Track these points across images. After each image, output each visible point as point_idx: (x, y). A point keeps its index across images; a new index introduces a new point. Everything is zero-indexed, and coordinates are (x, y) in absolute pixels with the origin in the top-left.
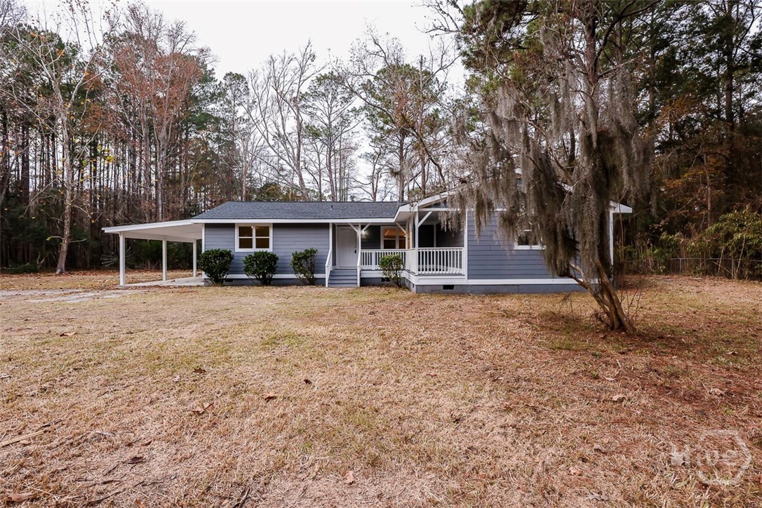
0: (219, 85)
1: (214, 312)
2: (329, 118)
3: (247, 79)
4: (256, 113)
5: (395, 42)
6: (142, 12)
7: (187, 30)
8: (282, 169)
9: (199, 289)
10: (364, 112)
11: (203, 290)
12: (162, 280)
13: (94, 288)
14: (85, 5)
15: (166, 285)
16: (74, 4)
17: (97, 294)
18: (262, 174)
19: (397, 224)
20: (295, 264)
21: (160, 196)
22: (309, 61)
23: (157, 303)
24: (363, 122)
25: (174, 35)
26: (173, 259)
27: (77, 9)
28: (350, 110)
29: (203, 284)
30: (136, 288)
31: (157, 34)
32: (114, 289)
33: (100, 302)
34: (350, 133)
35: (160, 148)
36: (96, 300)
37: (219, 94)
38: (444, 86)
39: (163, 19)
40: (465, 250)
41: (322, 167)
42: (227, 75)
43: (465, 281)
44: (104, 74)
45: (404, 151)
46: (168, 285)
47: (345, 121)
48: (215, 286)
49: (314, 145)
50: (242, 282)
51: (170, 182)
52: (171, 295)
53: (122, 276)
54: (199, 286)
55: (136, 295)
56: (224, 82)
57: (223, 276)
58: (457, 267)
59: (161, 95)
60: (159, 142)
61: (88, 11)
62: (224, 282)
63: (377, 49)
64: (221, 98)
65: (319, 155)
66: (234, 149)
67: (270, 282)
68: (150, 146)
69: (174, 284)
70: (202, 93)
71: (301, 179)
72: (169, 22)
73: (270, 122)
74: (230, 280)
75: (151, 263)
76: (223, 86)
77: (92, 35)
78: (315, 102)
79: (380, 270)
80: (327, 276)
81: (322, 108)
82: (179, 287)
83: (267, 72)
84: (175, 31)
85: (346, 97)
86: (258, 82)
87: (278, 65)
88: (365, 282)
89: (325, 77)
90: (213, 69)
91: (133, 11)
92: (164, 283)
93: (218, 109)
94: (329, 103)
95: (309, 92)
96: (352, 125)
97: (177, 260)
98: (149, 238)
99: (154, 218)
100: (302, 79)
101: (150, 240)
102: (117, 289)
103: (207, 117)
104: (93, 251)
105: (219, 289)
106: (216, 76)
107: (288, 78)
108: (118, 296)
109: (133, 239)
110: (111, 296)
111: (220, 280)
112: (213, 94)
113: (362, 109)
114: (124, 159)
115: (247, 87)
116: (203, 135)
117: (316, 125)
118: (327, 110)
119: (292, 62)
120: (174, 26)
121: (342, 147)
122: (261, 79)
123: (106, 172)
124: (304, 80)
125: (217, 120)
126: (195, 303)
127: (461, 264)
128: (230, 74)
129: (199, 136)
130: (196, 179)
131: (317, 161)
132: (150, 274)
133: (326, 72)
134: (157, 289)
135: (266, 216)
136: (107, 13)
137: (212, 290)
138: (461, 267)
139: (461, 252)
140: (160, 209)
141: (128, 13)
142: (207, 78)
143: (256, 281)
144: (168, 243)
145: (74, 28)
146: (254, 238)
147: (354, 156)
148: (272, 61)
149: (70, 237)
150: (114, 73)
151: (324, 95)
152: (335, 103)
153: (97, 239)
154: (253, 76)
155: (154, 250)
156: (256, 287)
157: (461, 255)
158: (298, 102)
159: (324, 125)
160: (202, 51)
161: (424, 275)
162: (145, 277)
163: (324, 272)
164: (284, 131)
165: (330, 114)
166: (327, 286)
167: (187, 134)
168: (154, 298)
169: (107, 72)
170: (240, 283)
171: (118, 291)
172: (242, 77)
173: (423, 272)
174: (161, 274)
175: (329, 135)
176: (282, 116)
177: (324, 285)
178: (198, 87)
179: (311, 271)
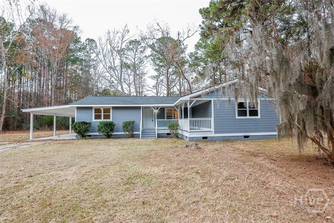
0: (83, 44)
1: (84, 157)
2: (134, 60)
3: (96, 42)
4: (101, 56)
5: (167, 24)
6: (46, 8)
7: (68, 18)
8: (113, 82)
9: (73, 141)
10: (150, 57)
11: (76, 142)
12: (53, 136)
13: (15, 141)
14: (17, 2)
15: (55, 139)
16: (12, 2)
17: (16, 145)
18: (103, 85)
19: (174, 107)
20: (124, 127)
21: (53, 94)
22: (126, 33)
23: (50, 151)
24: (149, 62)
25: (62, 20)
26: (59, 125)
27: (13, 4)
28: (144, 56)
29: (75, 138)
30: (39, 141)
31: (54, 19)
32: (26, 142)
33: (16, 151)
34: (144, 67)
35: (54, 72)
36: (14, 149)
37: (83, 48)
38: (186, 46)
39: (57, 11)
40: (212, 119)
41: (131, 82)
42: (87, 39)
43: (213, 135)
44: (27, 37)
45: (169, 75)
46: (56, 139)
47: (141, 61)
48: (82, 139)
49: (127, 72)
50: (96, 137)
51: (58, 88)
52: (58, 145)
53: (31, 134)
54: (73, 139)
55: (38, 146)
56: (85, 42)
57: (86, 134)
58: (209, 128)
59: (54, 48)
60: (53, 68)
61: (19, 5)
62: (87, 137)
63: (159, 28)
64: (84, 50)
65: (129, 77)
66: (89, 74)
67: (111, 136)
68: (49, 72)
69: (60, 138)
70: (75, 47)
71: (122, 87)
72: (60, 14)
73: (107, 60)
74: (90, 136)
75: (47, 127)
76: (85, 44)
77: (20, 17)
78: (128, 52)
79: (167, 129)
80: (140, 133)
81: (131, 55)
82: (63, 140)
83: (106, 37)
84: (62, 18)
85: (142, 50)
86: (102, 42)
87: (111, 35)
88: (160, 136)
89: (133, 41)
90: (80, 37)
91: (42, 7)
92: (54, 137)
93: (82, 55)
94: (135, 53)
95: (125, 48)
96: (145, 63)
97: (61, 125)
98: (47, 115)
99: (49, 104)
100: (123, 41)
101: (48, 116)
102: (28, 142)
103: (77, 59)
104: (18, 121)
105: (84, 141)
106: (81, 40)
107: (116, 41)
108: (28, 146)
109: (39, 115)
110: (24, 146)
111: (85, 136)
112: (80, 48)
113: (149, 56)
114: (36, 78)
115: (96, 45)
116: (74, 67)
117: (129, 63)
118: (133, 56)
119: (118, 34)
120: (62, 16)
121: (140, 73)
122: (104, 41)
123: (26, 84)
124: (124, 42)
125: (82, 60)
126: (72, 150)
127: (211, 126)
128: (89, 39)
129: (72, 68)
130: (71, 87)
131: (128, 79)
132: (47, 133)
133: (133, 39)
134: (50, 142)
135: (109, 103)
136: (29, 6)
137: (81, 141)
138: (211, 128)
139: (210, 120)
140: (53, 101)
141: (39, 8)
142: (77, 41)
143: (104, 136)
144: (57, 117)
145: (12, 14)
146: (102, 114)
147: (146, 77)
148: (109, 33)
149: (5, 115)
150: (32, 37)
151: (132, 49)
152: (137, 53)
153: (20, 115)
154: (100, 39)
155: (50, 121)
156: (104, 140)
157: (210, 122)
158: (121, 52)
159: (132, 63)
160: (75, 27)
161: (193, 132)
162: (44, 134)
163: (139, 131)
164: (114, 65)
165: (135, 58)
166: (141, 138)
167: (67, 66)
168: (48, 147)
169: (28, 37)
170: (95, 137)
171: (28, 143)
172: (94, 40)
173: (192, 131)
174: (52, 132)
175: (134, 67)
176: (113, 58)
177: (139, 138)
178: (73, 45)
179: (132, 130)
